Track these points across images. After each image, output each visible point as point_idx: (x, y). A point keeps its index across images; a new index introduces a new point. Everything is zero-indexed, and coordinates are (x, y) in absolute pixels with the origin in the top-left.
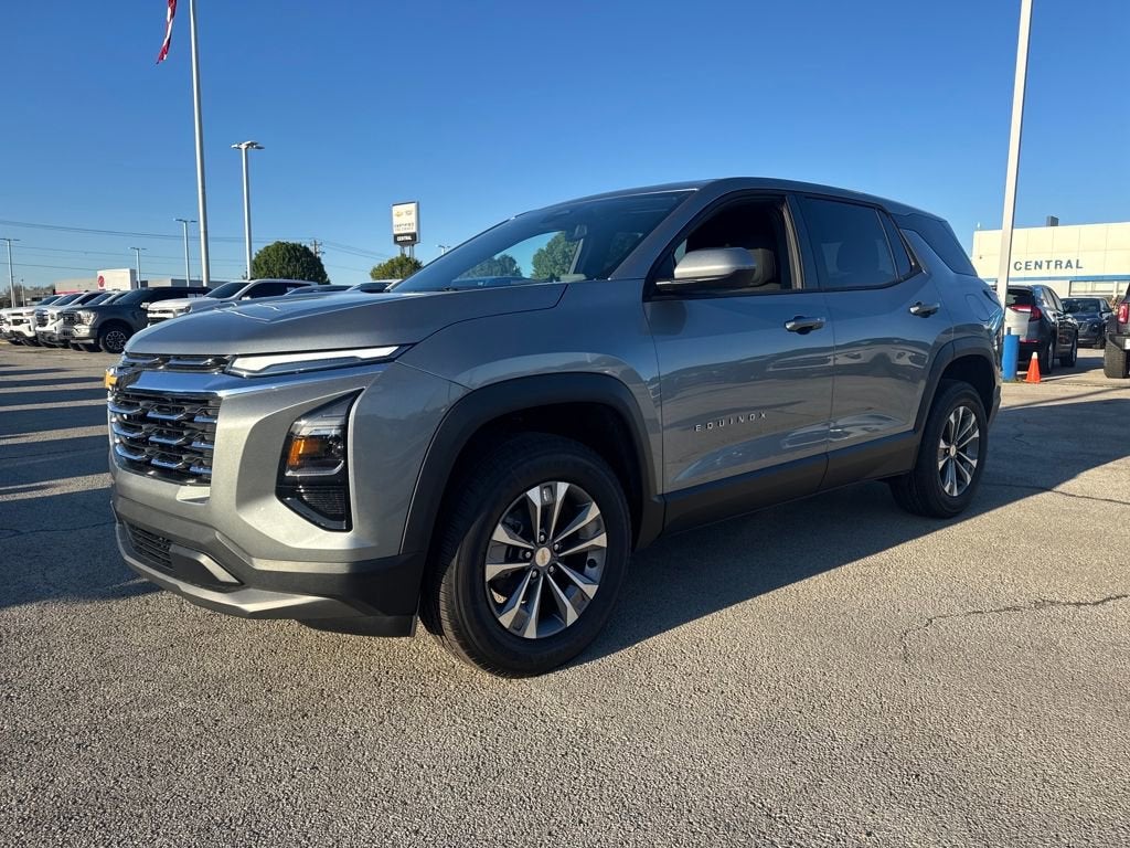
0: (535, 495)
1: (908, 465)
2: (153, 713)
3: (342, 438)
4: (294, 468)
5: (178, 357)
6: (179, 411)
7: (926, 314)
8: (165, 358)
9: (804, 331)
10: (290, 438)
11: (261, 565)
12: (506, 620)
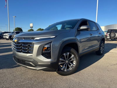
0: (64, 54)
1: (98, 50)
2: (24, 83)
3: (50, 47)
4: (44, 51)
5: (26, 38)
6: (27, 44)
7: (100, 34)
8: (24, 38)
9: (91, 35)
10: (44, 47)
11: (39, 63)
12: (62, 69)
